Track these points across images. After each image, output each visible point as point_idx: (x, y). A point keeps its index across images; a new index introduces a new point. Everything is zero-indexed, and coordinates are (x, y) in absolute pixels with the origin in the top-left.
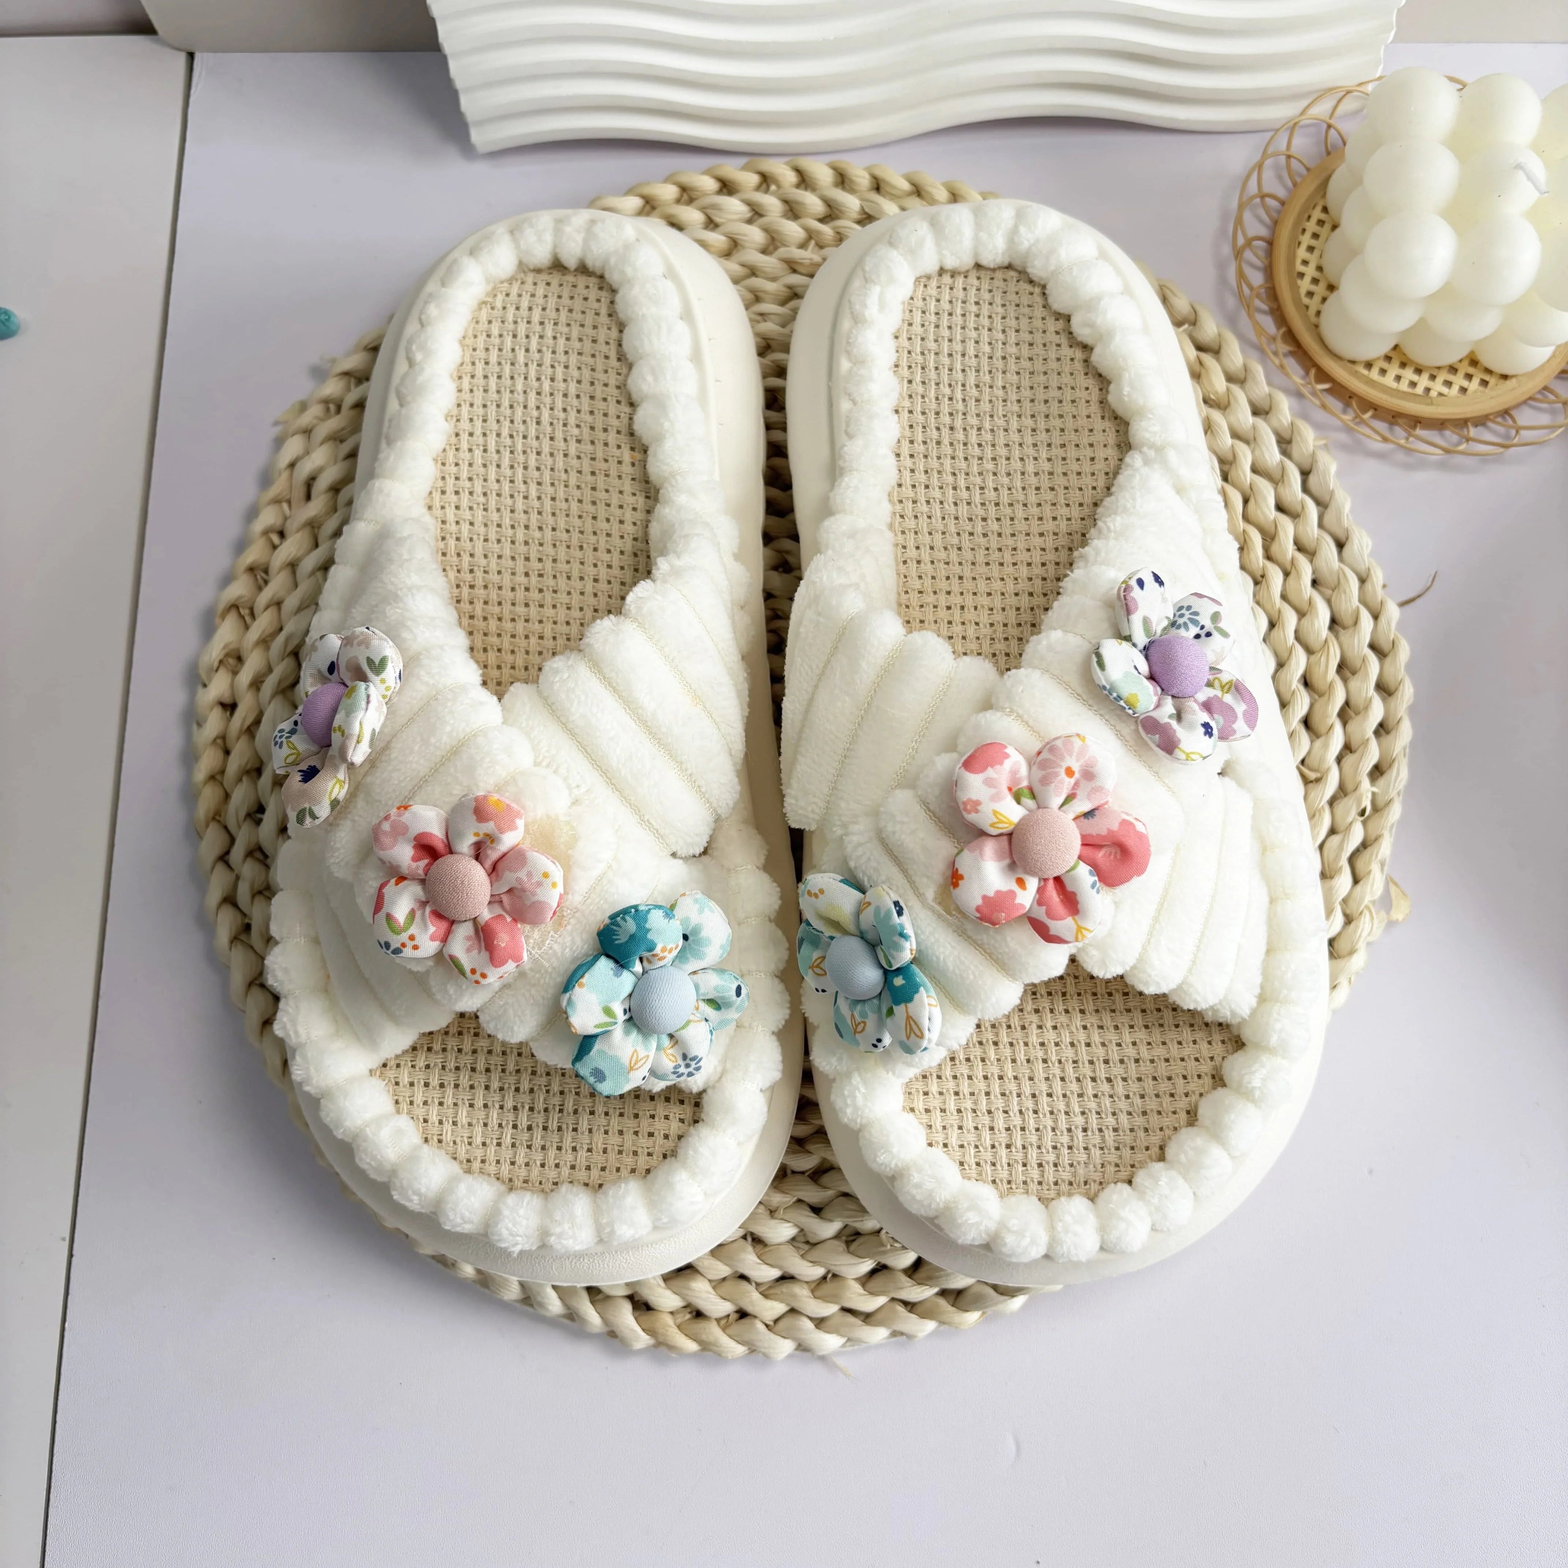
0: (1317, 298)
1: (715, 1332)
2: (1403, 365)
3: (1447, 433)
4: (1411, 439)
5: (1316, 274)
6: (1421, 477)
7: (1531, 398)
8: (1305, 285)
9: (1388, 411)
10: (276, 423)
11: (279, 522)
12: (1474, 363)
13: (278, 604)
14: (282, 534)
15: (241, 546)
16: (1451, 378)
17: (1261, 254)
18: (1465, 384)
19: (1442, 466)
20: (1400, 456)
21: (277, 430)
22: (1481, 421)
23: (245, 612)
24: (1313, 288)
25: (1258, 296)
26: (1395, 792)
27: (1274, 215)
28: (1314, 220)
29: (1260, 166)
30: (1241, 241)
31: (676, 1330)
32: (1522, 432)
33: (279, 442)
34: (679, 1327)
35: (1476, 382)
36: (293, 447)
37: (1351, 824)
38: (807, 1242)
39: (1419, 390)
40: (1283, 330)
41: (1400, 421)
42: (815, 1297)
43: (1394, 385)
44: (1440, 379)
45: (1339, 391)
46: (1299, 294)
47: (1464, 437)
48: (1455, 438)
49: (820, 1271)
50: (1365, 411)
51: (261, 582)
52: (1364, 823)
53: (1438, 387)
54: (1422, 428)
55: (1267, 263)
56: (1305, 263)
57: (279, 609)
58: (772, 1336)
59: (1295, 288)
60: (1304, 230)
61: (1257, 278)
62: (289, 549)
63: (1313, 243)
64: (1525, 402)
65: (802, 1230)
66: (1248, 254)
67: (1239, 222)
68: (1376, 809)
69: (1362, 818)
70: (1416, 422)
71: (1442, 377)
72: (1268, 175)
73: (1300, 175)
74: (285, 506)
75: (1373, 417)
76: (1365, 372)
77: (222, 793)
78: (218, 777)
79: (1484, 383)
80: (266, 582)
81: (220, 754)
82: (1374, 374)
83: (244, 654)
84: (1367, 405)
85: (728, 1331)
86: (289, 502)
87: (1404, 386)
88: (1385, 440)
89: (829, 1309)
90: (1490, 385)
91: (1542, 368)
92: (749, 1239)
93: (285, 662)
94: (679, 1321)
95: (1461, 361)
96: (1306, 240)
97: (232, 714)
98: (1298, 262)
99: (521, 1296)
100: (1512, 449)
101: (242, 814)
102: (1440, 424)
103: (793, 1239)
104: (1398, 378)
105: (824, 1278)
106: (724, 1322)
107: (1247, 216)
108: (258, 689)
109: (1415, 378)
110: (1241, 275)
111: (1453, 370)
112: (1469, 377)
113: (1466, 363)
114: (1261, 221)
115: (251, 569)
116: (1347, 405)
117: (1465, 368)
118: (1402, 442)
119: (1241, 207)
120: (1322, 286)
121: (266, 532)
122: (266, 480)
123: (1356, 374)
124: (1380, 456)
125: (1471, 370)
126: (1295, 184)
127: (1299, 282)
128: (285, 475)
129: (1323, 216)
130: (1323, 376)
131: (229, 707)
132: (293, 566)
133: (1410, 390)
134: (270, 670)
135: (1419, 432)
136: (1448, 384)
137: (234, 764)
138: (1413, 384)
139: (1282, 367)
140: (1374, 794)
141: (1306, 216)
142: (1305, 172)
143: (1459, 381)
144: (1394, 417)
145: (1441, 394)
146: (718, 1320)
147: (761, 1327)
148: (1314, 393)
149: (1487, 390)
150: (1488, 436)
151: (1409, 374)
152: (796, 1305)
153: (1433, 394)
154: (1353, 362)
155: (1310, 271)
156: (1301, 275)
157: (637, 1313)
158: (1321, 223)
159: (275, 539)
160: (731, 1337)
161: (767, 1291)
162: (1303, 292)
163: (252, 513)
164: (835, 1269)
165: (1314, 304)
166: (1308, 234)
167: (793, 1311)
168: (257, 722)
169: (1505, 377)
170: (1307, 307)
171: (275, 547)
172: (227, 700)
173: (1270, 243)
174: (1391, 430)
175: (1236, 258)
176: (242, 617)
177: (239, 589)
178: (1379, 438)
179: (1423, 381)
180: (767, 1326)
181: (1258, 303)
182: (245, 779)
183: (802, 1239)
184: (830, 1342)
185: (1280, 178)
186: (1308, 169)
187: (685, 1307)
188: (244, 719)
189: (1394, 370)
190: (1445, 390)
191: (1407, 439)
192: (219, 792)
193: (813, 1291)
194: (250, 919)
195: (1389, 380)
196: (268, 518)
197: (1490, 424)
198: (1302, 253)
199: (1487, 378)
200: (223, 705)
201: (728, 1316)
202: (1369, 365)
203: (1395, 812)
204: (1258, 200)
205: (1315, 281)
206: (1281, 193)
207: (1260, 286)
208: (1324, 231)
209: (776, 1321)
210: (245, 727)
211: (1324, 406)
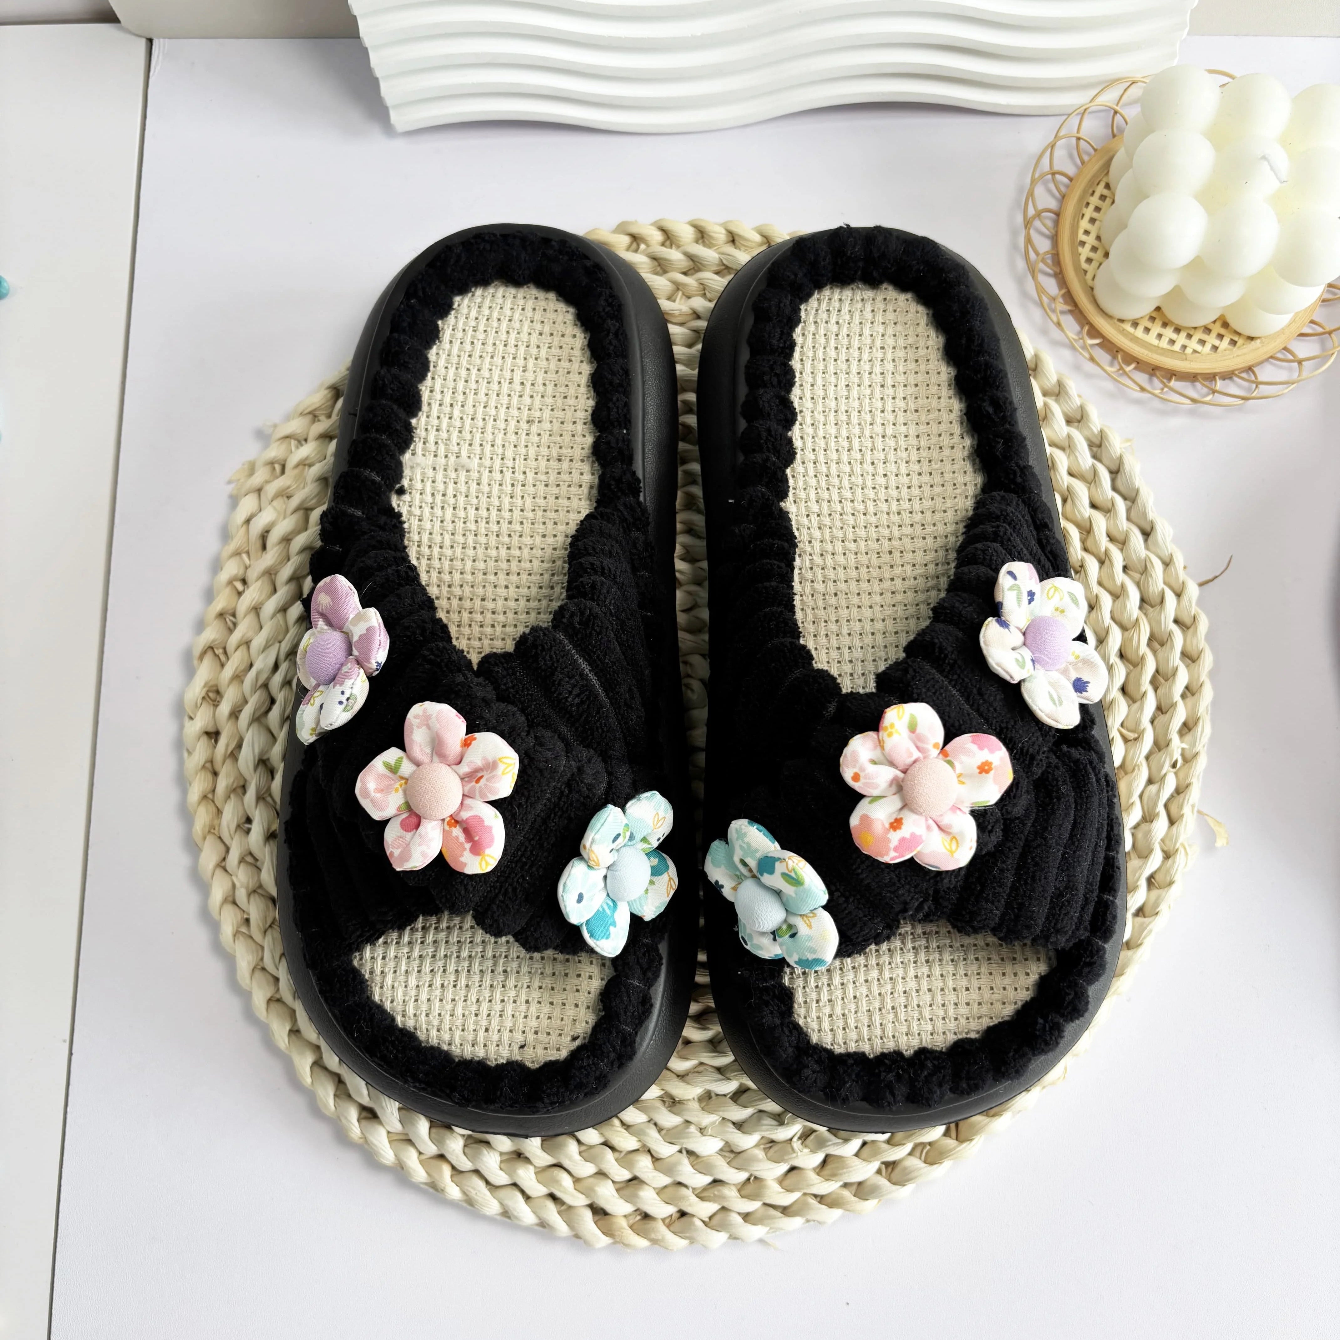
0: (1095, 264)
1: (662, 1230)
2: (1165, 325)
3: (1198, 385)
4: (1166, 389)
5: (1096, 243)
6: (1176, 422)
7: (1271, 357)
8: (1085, 252)
9: (1147, 364)
10: (230, 482)
11: (241, 572)
12: (1226, 325)
13: (247, 643)
14: (244, 582)
15: (209, 595)
16: (1204, 337)
17: (1050, 224)
18: (1217, 343)
19: (1192, 413)
20: (1157, 403)
21: (230, 489)
22: (1228, 376)
23: (219, 651)
24: (1092, 255)
25: (1043, 261)
26: (1201, 745)
27: (1063, 189)
28: (1097, 194)
29: (1052, 146)
30: (1031, 211)
31: (630, 1231)
32: (1260, 386)
33: (234, 501)
34: (631, 1227)
35: (1226, 340)
36: (248, 505)
37: (1165, 775)
38: (732, 1151)
39: (1177, 347)
40: (1064, 291)
41: (1158, 373)
42: (742, 1197)
43: (1155, 342)
44: (1196, 338)
45: (1108, 346)
46: (1079, 261)
47: (1211, 389)
48: (1205, 390)
49: (743, 1176)
50: (1128, 364)
51: (231, 626)
52: (1176, 773)
53: (1193, 344)
54: (1177, 380)
55: (1054, 232)
56: (1087, 232)
57: (248, 648)
58: (709, 1230)
59: (1076, 256)
60: (1088, 204)
61: (1044, 245)
62: (252, 595)
63: (1095, 215)
64: (1266, 360)
65: (727, 1143)
66: (1037, 223)
67: (1031, 194)
68: (1186, 760)
69: (1174, 770)
70: (1171, 374)
71: (1198, 335)
72: (1060, 153)
73: (1089, 154)
74: (245, 556)
75: (1135, 368)
76: (1131, 330)
77: (215, 810)
78: (210, 796)
79: (1233, 343)
80: (235, 625)
81: (210, 776)
82: (1139, 332)
83: (222, 689)
84: (1130, 359)
85: (671, 1228)
86: (248, 553)
87: (1164, 343)
88: (1143, 389)
89: (752, 1206)
90: (1238, 344)
91: (1282, 331)
92: (684, 1152)
93: (258, 693)
94: (631, 1222)
95: (1214, 322)
96: (1089, 212)
97: (216, 741)
98: (1081, 231)
99: (501, 1211)
100: (1251, 401)
101: (233, 826)
102: (1192, 378)
103: (721, 1150)
104: (1160, 336)
105: (749, 1179)
106: (669, 1223)
107: (1039, 191)
108: (237, 718)
109: (1174, 336)
110: (1029, 241)
111: (1207, 330)
112: (1220, 337)
113: (1218, 324)
114: (1053, 195)
115: (221, 615)
116: (1114, 358)
117: (1217, 329)
118: (1157, 392)
119: (1033, 182)
120: (1100, 253)
121: (230, 582)
122: (226, 535)
123: (1123, 332)
124: (1138, 402)
125: (1223, 331)
126: (1083, 162)
127: (1080, 249)
128: (243, 530)
129: (1106, 192)
130: (1094, 332)
131: (213, 735)
132: (256, 610)
133: (1169, 347)
134: (246, 702)
135: (1173, 383)
136: (1202, 342)
137: (223, 783)
138: (1172, 342)
139: (1059, 324)
140: (1183, 749)
141: (1091, 191)
142: (1092, 151)
143: (1212, 340)
144: (1153, 370)
145: (1195, 351)
146: (663, 1220)
147: (699, 1224)
148: (1084, 347)
149: (1235, 349)
150: (1233, 390)
151: (1169, 333)
152: (726, 1204)
153: (1189, 351)
154: (1122, 321)
155: (1090, 240)
156: (1083, 243)
157: (597, 1218)
158: (1103, 198)
159: (239, 586)
160: (674, 1233)
161: (701, 1195)
162: (1083, 258)
163: (216, 566)
164: (758, 1174)
165: (1090, 268)
166: (1091, 207)
167: (723, 1209)
168: (239, 746)
169: (1251, 339)
170: (1086, 272)
171: (240, 594)
172: (211, 729)
173: (1058, 214)
174: (1150, 381)
175: (1026, 227)
176: (217, 656)
177: (211, 634)
178: (1138, 388)
179: (1181, 339)
180: (704, 1222)
181: (1041, 266)
182: (232, 796)
183: (728, 1149)
184: (755, 1232)
185: (1071, 156)
186: (1095, 150)
187: (636, 1211)
188: (227, 745)
189: (1156, 328)
190: (1199, 348)
191: (1162, 389)
192: (212, 809)
193: (739, 1191)
194: (248, 914)
195: (1151, 338)
196: (231, 569)
197: (1235, 379)
198: (1084, 224)
199: (1236, 338)
200: (208, 734)
201: (671, 1216)
202: (1135, 324)
203: (1201, 763)
204: (1050, 176)
205: (1094, 249)
206: (1071, 170)
207: (1047, 253)
208: (1104, 205)
209: (710, 1218)
210: (229, 751)
211: (1092, 359)
